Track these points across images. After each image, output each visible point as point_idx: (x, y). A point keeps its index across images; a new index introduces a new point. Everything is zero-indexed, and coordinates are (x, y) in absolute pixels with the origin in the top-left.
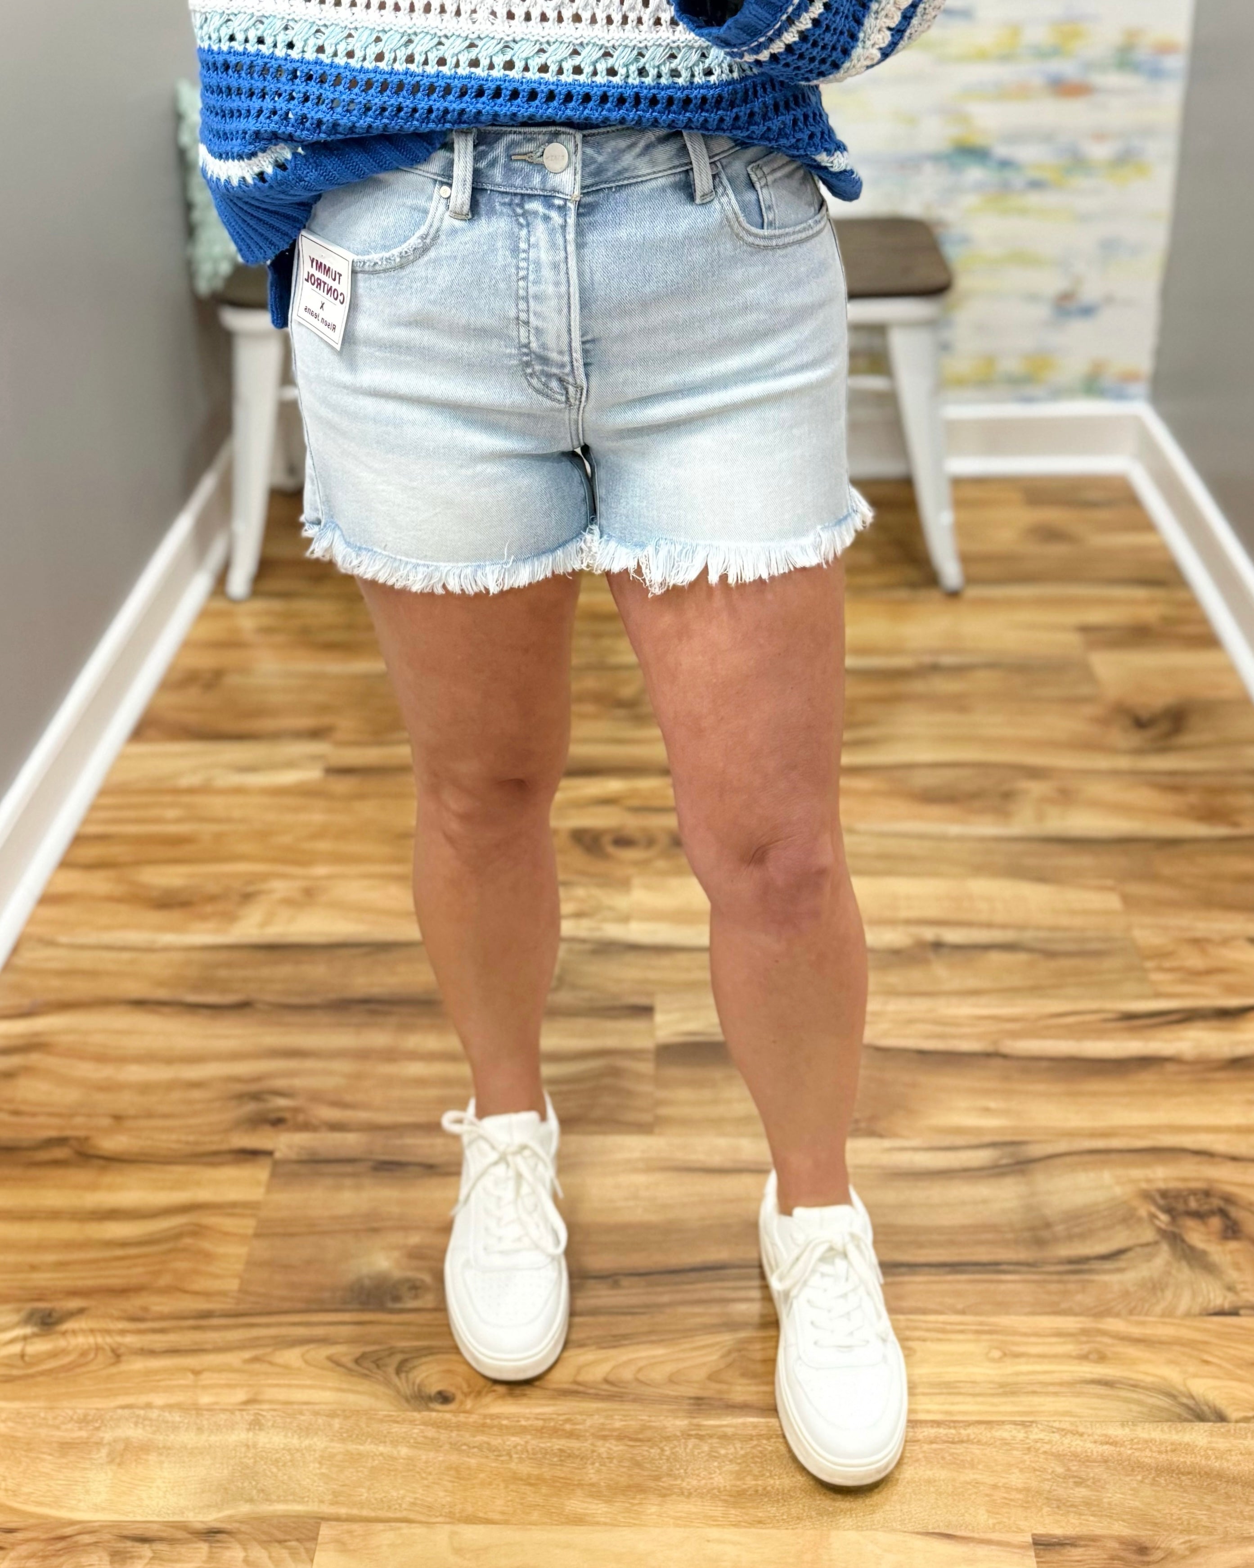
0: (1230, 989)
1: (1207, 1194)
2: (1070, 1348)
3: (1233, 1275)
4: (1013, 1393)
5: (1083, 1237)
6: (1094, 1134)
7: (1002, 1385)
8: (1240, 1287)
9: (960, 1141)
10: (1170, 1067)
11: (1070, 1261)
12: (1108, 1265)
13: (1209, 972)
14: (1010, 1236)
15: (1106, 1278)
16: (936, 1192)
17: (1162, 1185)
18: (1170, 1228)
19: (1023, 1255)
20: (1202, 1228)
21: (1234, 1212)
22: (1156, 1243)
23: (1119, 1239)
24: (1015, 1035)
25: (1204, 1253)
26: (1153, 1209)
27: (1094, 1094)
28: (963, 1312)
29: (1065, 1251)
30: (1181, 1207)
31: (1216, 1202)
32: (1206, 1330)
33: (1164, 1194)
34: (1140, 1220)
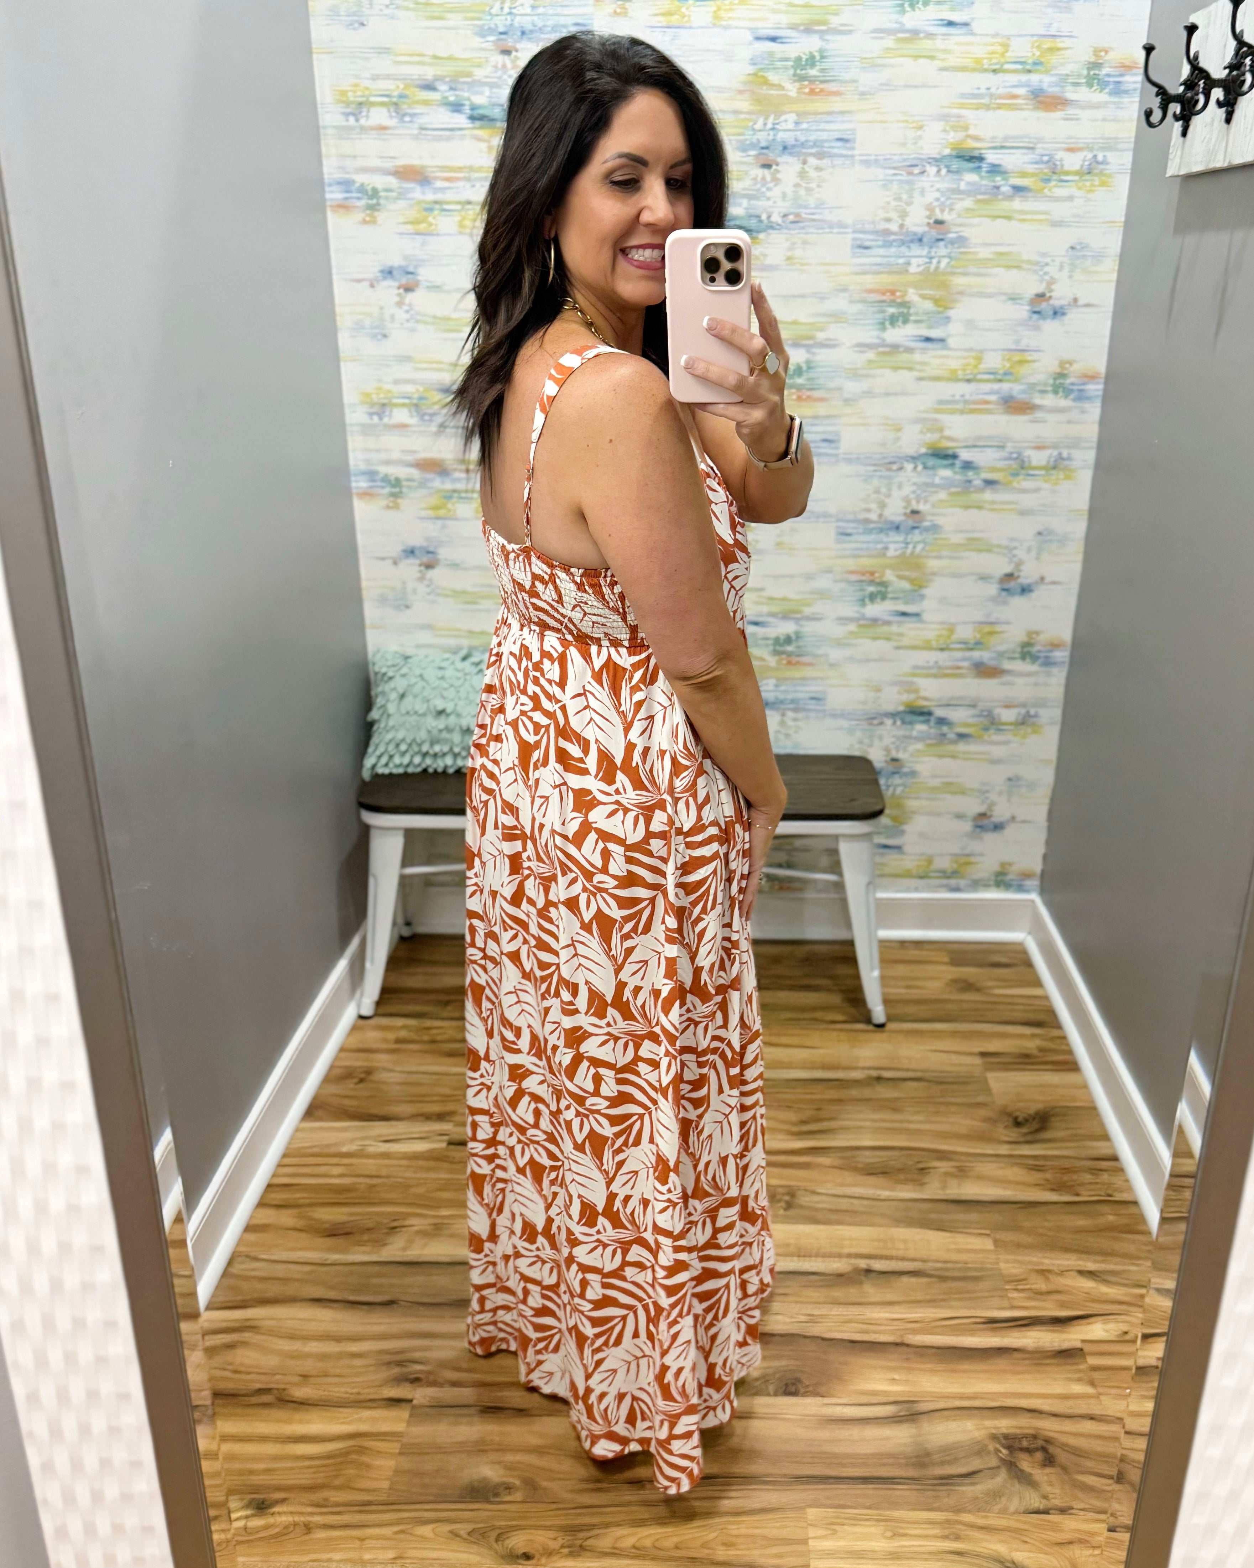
0: (1062, 1305)
1: (1035, 1437)
2: (936, 1531)
3: (1047, 1489)
4: (898, 1558)
5: (949, 1463)
6: (962, 1397)
7: (891, 1553)
8: (1051, 1496)
9: (874, 1400)
10: (1016, 1355)
11: (942, 1478)
12: (967, 1481)
13: (1049, 1293)
14: (903, 1461)
15: (964, 1488)
16: (855, 1432)
17: (1005, 1431)
18: (1008, 1458)
19: (911, 1473)
20: (1030, 1459)
21: (1052, 1449)
22: (998, 1467)
23: (975, 1464)
24: (915, 1332)
25: (1031, 1474)
26: (998, 1446)
27: (965, 1371)
28: (869, 1508)
29: (939, 1471)
30: (1017, 1445)
31: (1040, 1443)
32: (1025, 1523)
33: (1006, 1437)
34: (989, 1453)
